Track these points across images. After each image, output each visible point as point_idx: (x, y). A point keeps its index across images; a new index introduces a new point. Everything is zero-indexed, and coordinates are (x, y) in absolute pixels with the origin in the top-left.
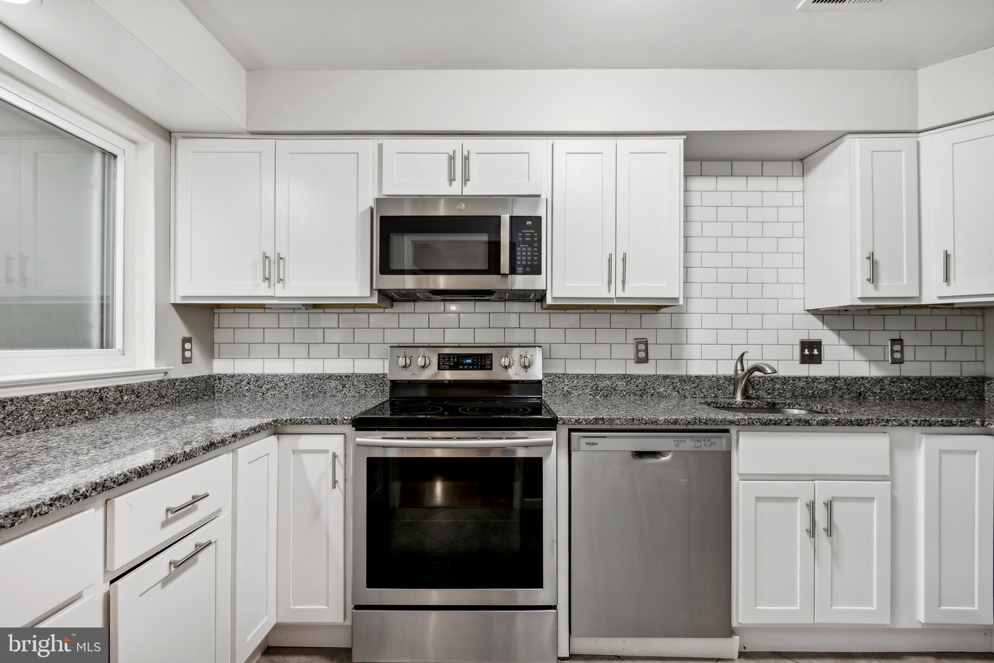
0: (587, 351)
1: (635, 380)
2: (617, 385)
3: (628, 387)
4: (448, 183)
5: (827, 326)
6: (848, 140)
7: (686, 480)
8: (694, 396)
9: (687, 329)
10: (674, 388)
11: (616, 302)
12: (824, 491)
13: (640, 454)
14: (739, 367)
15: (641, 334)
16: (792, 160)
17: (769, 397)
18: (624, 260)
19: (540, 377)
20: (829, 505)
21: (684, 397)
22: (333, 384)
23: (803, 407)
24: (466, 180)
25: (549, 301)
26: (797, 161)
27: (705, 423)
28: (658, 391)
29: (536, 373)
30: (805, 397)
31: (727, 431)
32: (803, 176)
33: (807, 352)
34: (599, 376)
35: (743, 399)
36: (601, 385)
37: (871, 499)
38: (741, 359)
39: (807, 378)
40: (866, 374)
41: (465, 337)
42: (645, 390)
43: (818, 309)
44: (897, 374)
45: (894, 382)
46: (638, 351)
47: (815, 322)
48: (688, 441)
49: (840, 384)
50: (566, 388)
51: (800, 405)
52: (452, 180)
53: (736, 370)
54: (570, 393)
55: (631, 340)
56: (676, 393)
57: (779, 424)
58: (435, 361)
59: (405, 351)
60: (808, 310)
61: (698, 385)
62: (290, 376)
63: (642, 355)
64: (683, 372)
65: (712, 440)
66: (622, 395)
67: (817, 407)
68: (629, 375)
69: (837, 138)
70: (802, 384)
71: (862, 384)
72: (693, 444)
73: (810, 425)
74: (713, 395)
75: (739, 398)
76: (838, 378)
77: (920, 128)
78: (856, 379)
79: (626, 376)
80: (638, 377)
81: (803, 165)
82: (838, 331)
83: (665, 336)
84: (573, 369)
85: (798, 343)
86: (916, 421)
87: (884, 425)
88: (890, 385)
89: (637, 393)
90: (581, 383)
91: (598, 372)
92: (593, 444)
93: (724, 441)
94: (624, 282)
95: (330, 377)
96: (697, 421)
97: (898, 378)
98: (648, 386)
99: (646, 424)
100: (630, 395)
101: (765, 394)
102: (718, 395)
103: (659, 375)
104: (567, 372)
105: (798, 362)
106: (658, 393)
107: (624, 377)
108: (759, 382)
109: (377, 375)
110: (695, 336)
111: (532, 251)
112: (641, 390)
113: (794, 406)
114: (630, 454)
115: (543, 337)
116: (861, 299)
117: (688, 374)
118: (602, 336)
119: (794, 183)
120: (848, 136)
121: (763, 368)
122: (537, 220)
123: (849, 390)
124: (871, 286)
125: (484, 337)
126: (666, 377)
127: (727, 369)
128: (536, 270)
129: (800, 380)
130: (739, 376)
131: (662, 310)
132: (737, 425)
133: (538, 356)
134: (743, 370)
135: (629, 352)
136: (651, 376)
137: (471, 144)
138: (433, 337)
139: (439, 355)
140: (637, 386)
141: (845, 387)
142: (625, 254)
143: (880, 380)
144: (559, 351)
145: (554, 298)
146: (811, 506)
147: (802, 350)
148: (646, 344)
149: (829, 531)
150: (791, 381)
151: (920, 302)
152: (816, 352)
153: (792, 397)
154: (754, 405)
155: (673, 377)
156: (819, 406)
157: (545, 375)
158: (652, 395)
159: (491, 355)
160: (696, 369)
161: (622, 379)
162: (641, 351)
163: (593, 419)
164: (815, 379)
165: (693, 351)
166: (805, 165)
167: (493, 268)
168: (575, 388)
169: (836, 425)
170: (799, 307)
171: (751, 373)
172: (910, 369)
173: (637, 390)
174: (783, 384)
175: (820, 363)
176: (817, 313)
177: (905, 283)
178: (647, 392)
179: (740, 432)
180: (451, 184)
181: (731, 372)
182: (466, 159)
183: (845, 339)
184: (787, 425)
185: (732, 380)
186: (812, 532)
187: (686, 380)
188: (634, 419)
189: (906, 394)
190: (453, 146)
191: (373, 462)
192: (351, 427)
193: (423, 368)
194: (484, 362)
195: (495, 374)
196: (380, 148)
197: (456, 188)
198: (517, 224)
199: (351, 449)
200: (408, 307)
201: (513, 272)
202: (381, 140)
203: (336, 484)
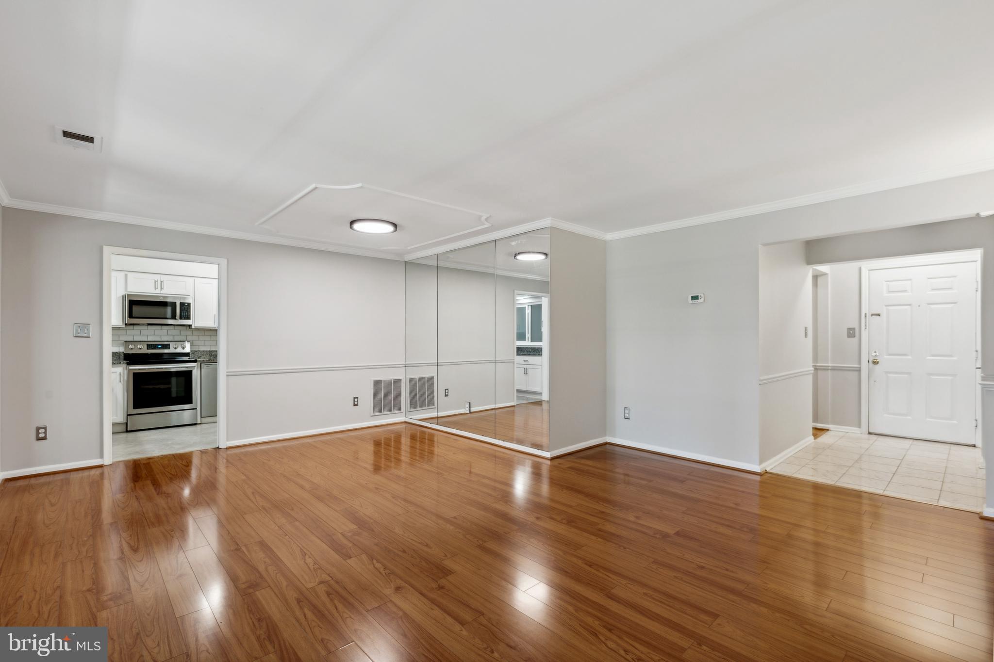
0: (207, 342)
4: (154, 290)
24: (162, 289)
25: (193, 327)
29: (188, 349)
34: (212, 351)
41: (158, 339)
52: (156, 288)
54: (199, 354)
58: (146, 347)
59: (132, 343)
84: (201, 349)
90: (205, 353)
91: (212, 350)
92: (206, 366)
104: (199, 350)
109: (117, 352)
111: (188, 313)
115: (189, 338)
122: (189, 304)
125: (165, 338)
128: (188, 318)
133: (188, 344)
137: (163, 278)
138: (144, 339)
139: (147, 345)
144: (197, 343)
145: (195, 327)
157: (191, 351)
167: (174, 317)
168: (203, 355)
180: (156, 290)
182: (162, 282)
190: (157, 277)
191: (134, 374)
192: (126, 365)
193: (140, 349)
194: (167, 346)
195: (171, 350)
196: (126, 276)
197: (158, 291)
198: (182, 304)
199: (126, 371)
200: (131, 327)
201: (181, 318)
202: (126, 273)
203: (120, 381)
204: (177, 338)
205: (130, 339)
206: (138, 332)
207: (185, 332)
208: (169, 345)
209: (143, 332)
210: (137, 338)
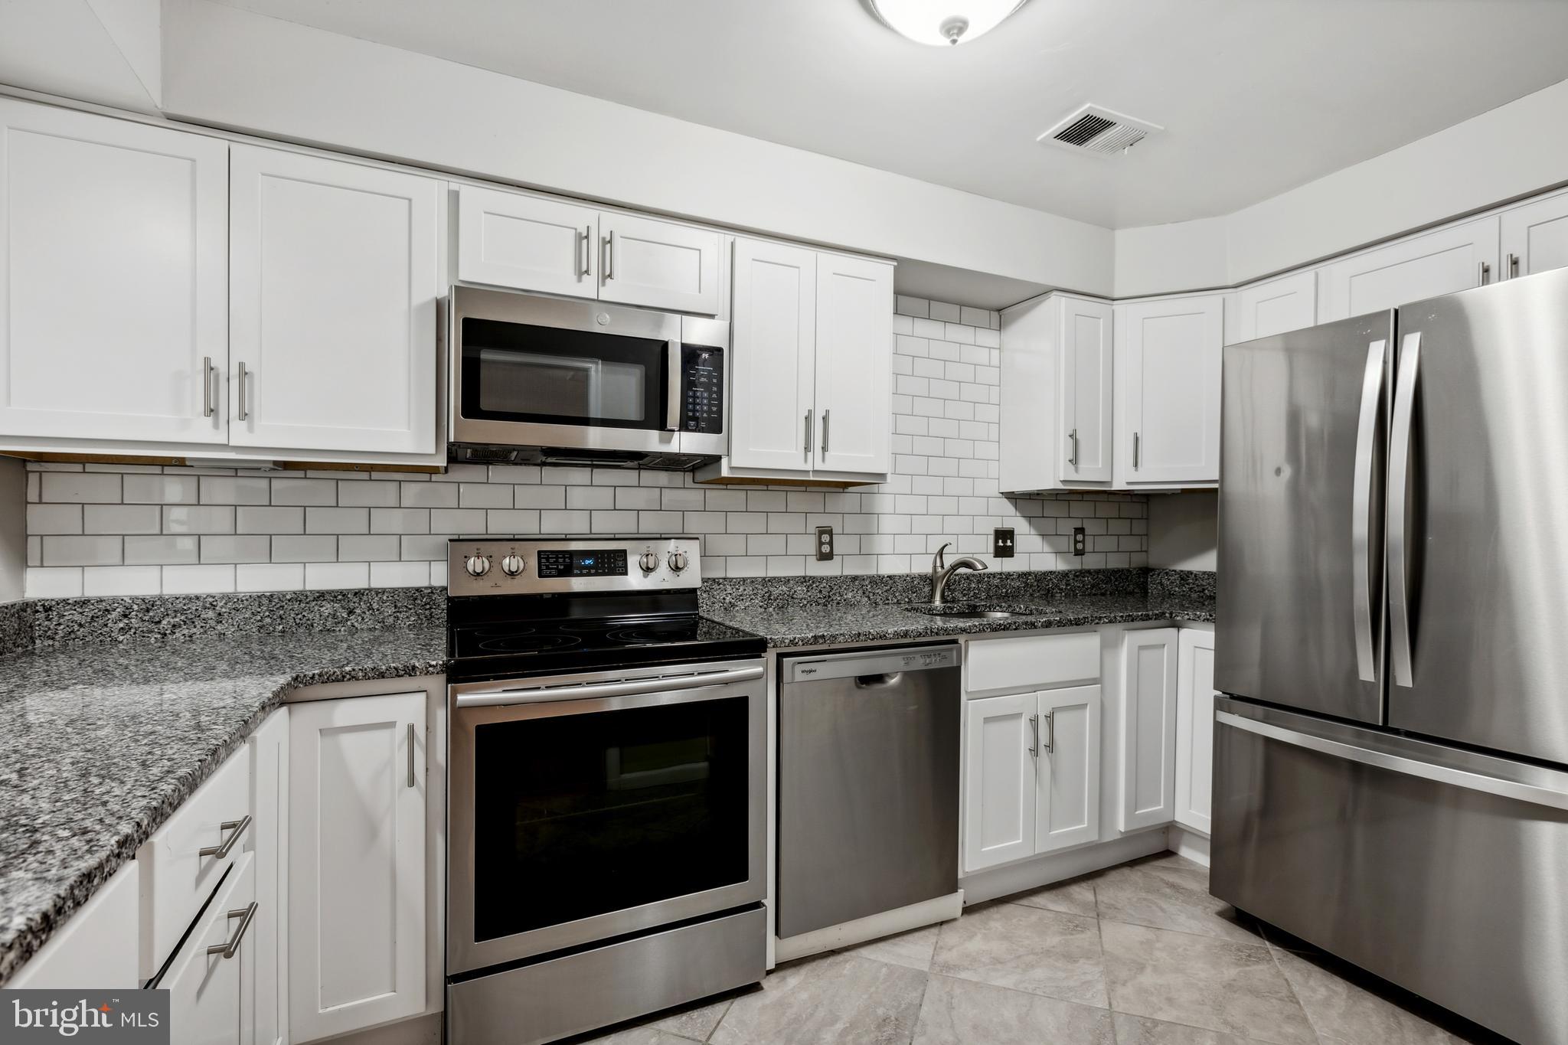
0: (757, 544)
1: (818, 584)
2: (795, 592)
3: (809, 594)
4: (575, 278)
5: (1020, 512)
6: (1054, 299)
7: (916, 707)
8: (887, 602)
9: (878, 514)
10: (864, 593)
11: (813, 476)
12: (1045, 701)
13: (866, 680)
14: (938, 564)
15: (824, 521)
16: (990, 309)
17: (965, 599)
18: (825, 419)
19: (696, 583)
20: (1050, 718)
21: (875, 603)
22: (327, 608)
23: (1005, 609)
24: (603, 276)
25: (725, 472)
26: (994, 311)
27: (937, 634)
28: (845, 597)
29: (691, 578)
30: (1000, 597)
31: (955, 642)
32: (1000, 330)
33: (1001, 543)
34: (772, 580)
35: (943, 603)
36: (776, 592)
37: (1083, 706)
38: (941, 553)
39: (1001, 574)
40: (1053, 568)
41: (577, 524)
42: (829, 597)
43: (1013, 492)
44: (1078, 567)
45: (1077, 576)
46: (821, 543)
47: (1008, 507)
48: (918, 656)
49: (1031, 580)
50: (728, 599)
51: (1001, 607)
52: (581, 273)
53: (935, 567)
54: (733, 605)
55: (812, 529)
56: (866, 599)
57: (1008, 629)
58: (533, 562)
59: (479, 547)
60: (1002, 493)
61: (891, 588)
62: (227, 598)
63: (826, 549)
64: (873, 572)
65: (943, 654)
66: (801, 605)
67: (1020, 608)
68: (811, 577)
69: (1044, 292)
70: (996, 581)
71: (1051, 579)
72: (922, 661)
73: (1035, 627)
74: (907, 600)
75: (937, 602)
76: (1028, 574)
77: (1116, 296)
78: (1045, 574)
79: (807, 578)
80: (822, 578)
81: (1000, 316)
82: (1029, 518)
83: (852, 524)
84: (734, 573)
85: (992, 532)
86: (1122, 617)
87: (1098, 623)
88: (1073, 579)
89: (820, 601)
90: (749, 590)
91: (771, 574)
92: (811, 671)
93: (955, 653)
94: (824, 449)
95: (321, 596)
96: (929, 631)
97: (1081, 571)
98: (833, 591)
99: (873, 639)
100: (811, 605)
101: (961, 595)
102: (912, 599)
103: (847, 576)
104: (729, 576)
105: (992, 555)
106: (845, 600)
107: (804, 580)
108: (955, 581)
109: (418, 590)
110: (888, 524)
111: (710, 399)
112: (825, 597)
113: (995, 608)
114: (853, 681)
115: (694, 524)
116: (1064, 482)
117: (879, 573)
118: (777, 523)
119: (988, 338)
120: (1055, 293)
121: (973, 564)
122: (718, 353)
123: (1039, 587)
124: (1072, 467)
125: (604, 524)
126: (855, 578)
127: (924, 566)
129: (994, 577)
130: (939, 575)
131: (851, 489)
132: (969, 633)
133: (691, 551)
134: (942, 567)
135: (810, 545)
136: (836, 578)
137: (612, 220)
138: (523, 524)
139: (539, 553)
140: (821, 591)
141: (1035, 583)
142: (827, 412)
143: (1065, 575)
144: (720, 544)
145: (732, 468)
146: (1034, 722)
147: (996, 542)
148: (830, 533)
149: (1051, 747)
150: (986, 579)
151: (1111, 487)
152: (1009, 543)
153: (986, 598)
154: (955, 609)
155: (862, 578)
156: (1022, 606)
157: (704, 580)
158: (838, 603)
159: (624, 552)
160: (890, 566)
161: (802, 583)
162: (824, 543)
163: (812, 637)
164: (1009, 575)
165: (883, 544)
166: (1003, 316)
167: (655, 418)
168: (740, 598)
169: (1058, 626)
170: (993, 489)
171: (955, 570)
172: (1092, 562)
173: (820, 598)
174: (979, 582)
175: (1013, 556)
176: (1012, 497)
177: (1100, 466)
178: (832, 600)
179: (970, 642)
180: (580, 280)
181: (928, 570)
182: (607, 243)
183: (1036, 528)
184: (1015, 629)
185: (930, 580)
186: (1035, 751)
187: (877, 581)
188: (859, 634)
189: (1087, 589)
190: (584, 216)
191: (485, 733)
192: (443, 677)
193: (512, 574)
194: (614, 562)
195: (634, 580)
196: (454, 197)
197: (587, 288)
198: (691, 354)
199: (441, 716)
200: (476, 472)
201: (684, 427)
202: (455, 184)
203: (412, 781)
204: (650, 524)
205: (471, 525)
206: (502, 496)
207: (684, 494)
208: (623, 554)
209: (525, 496)
210: (502, 524)
